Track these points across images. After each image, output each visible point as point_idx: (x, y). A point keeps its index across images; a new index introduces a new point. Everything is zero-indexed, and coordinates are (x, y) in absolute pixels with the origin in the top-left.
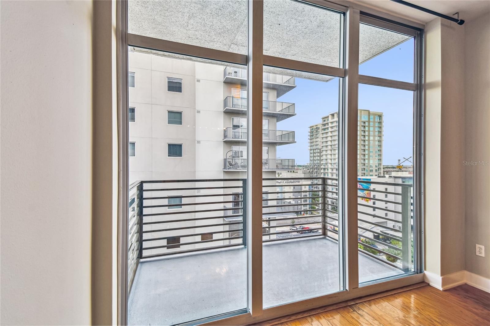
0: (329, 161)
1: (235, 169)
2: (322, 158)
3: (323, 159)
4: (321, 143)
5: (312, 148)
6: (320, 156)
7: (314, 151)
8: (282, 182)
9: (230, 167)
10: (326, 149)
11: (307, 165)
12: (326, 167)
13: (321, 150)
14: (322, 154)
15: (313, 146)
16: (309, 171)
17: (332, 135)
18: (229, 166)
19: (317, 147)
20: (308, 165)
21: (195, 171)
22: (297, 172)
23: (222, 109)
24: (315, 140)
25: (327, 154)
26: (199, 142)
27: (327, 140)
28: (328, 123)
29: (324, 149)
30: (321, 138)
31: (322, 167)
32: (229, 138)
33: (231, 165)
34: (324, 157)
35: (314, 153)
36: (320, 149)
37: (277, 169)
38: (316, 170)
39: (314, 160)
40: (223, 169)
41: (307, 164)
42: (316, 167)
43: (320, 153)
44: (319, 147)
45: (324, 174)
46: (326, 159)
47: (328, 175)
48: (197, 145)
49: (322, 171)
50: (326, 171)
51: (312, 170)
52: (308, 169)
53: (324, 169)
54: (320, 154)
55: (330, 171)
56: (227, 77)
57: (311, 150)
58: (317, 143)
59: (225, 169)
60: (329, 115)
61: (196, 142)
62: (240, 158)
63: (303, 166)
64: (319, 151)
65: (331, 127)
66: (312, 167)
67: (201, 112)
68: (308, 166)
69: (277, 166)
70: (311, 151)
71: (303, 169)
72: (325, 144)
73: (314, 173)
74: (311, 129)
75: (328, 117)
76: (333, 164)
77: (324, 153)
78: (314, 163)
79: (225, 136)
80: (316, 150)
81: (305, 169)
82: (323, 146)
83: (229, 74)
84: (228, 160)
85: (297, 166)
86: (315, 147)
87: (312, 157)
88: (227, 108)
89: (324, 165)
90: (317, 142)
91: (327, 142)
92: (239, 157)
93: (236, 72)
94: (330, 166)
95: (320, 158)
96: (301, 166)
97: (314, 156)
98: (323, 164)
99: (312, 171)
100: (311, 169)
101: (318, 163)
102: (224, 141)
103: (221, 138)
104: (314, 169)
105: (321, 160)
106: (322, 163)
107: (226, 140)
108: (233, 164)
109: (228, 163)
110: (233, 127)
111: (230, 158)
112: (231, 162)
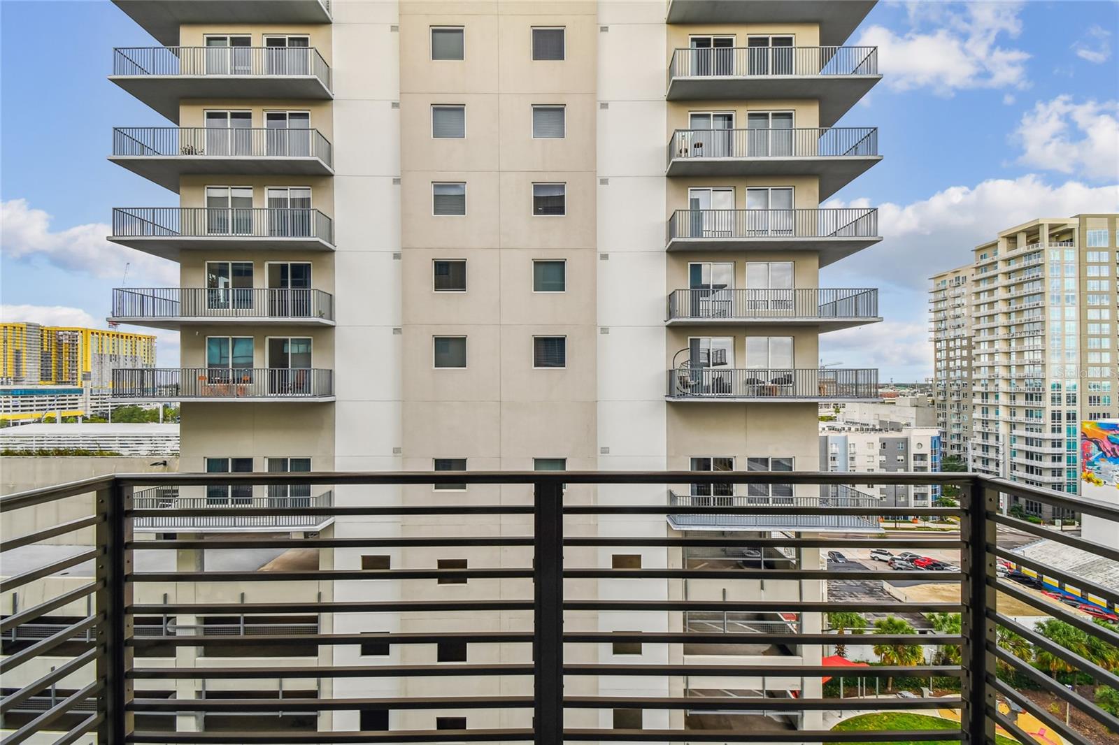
0: (1002, 372)
1: (696, 397)
2: (974, 364)
3: (979, 367)
4: (974, 319)
5: (941, 335)
6: (970, 358)
7: (948, 344)
8: (846, 429)
9: (683, 390)
10: (991, 338)
11: (924, 382)
12: (991, 388)
13: (974, 339)
14: (974, 352)
15: (946, 329)
16: (933, 401)
17: (1010, 297)
18: (682, 388)
19: (959, 332)
20: (931, 382)
21: (597, 401)
22: (895, 403)
23: (663, 245)
24: (952, 313)
25: (992, 350)
26: (605, 330)
27: (992, 312)
28: (996, 262)
29: (984, 336)
30: (973, 308)
31: (977, 388)
32: (679, 317)
33: (686, 385)
34: (984, 360)
35: (948, 349)
36: (969, 339)
37: (820, 397)
38: (955, 398)
39: (948, 369)
40: (666, 396)
41: (927, 380)
42: (955, 388)
43: (970, 348)
44: (966, 333)
45: (985, 410)
46: (992, 367)
47: (997, 413)
48: (600, 337)
49: (977, 400)
50: (991, 401)
51: (941, 398)
52: (931, 395)
53: (985, 395)
54: (970, 352)
55: (1004, 399)
56: (673, 162)
57: (937, 341)
58: (959, 321)
59: (670, 395)
60: (1000, 239)
61: (599, 330)
62: (711, 367)
63: (914, 386)
64: (965, 343)
65: (1005, 274)
66: (941, 388)
67: (609, 257)
68: (931, 385)
69: (820, 388)
70: (938, 344)
71: (913, 395)
72: (984, 323)
73: (948, 407)
74: (939, 281)
75: (995, 245)
76: (1013, 381)
77: (984, 347)
78: (948, 378)
79: (671, 313)
80: (954, 340)
81: (918, 395)
82: (978, 330)
83: (681, 152)
84: (678, 374)
85: (895, 385)
86: (951, 334)
87: (941, 361)
88: (674, 240)
89: (982, 382)
90: (959, 317)
91: (991, 316)
92: (709, 366)
93: (698, 145)
94: (1003, 386)
95: (970, 363)
96: (905, 386)
97: (948, 359)
98: (979, 380)
99: (945, 401)
100: (939, 394)
101: (961, 378)
102: (667, 326)
103: (661, 318)
104: (948, 395)
105: (970, 369)
106: (975, 376)
107: (673, 322)
108: (692, 383)
109: (678, 381)
110: (691, 288)
111: (683, 367)
112: (686, 378)
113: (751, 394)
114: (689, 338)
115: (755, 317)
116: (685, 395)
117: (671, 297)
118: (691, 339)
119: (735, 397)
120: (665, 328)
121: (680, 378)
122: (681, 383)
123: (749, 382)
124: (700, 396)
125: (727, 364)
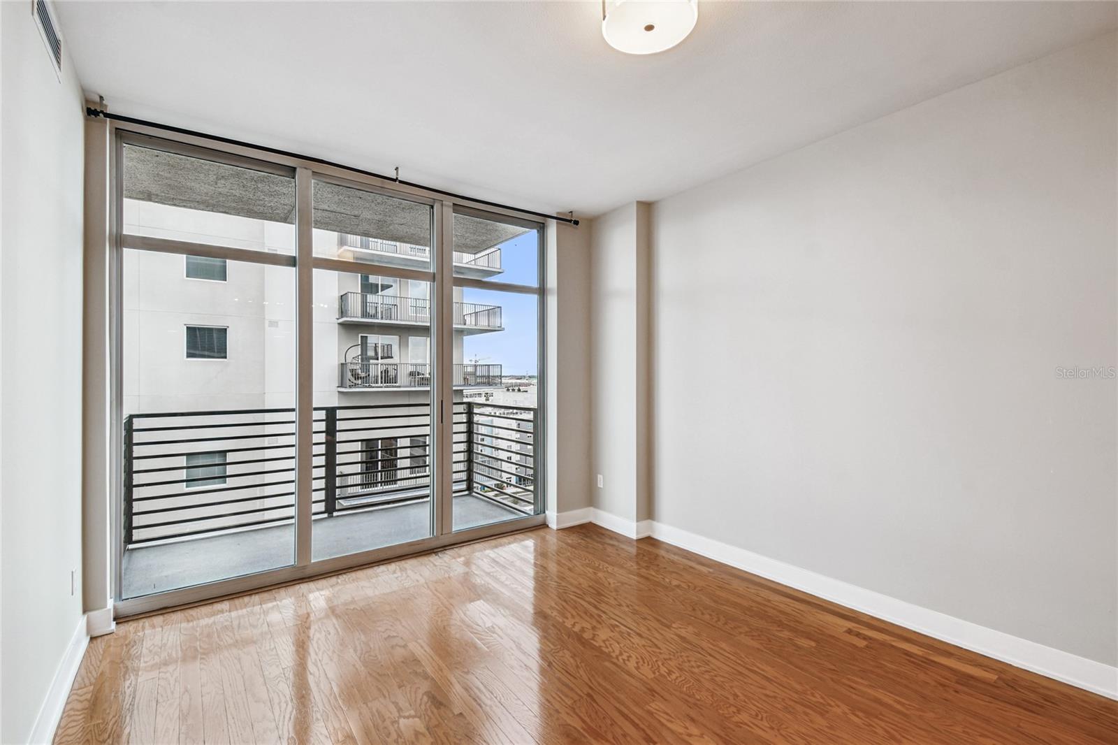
1: (366, 387)
9: (355, 382)
18: (353, 379)
21: (264, 393)
23: (334, 250)
26: (273, 323)
32: (351, 317)
33: (357, 377)
37: (464, 385)
40: (338, 387)
48: (269, 330)
59: (341, 386)
61: (267, 323)
62: (380, 361)
69: (465, 380)
79: (343, 312)
84: (350, 367)
88: (347, 248)
92: (378, 359)
102: (339, 324)
103: (335, 316)
107: (345, 321)
108: (363, 375)
109: (350, 374)
110: (362, 292)
111: (354, 361)
112: (357, 371)
113: (413, 384)
114: (360, 335)
115: (416, 321)
116: (356, 385)
117: (343, 298)
118: (361, 337)
119: (399, 387)
120: (337, 325)
121: (352, 371)
122: (352, 375)
123: (411, 374)
124: (370, 387)
125: (392, 357)
